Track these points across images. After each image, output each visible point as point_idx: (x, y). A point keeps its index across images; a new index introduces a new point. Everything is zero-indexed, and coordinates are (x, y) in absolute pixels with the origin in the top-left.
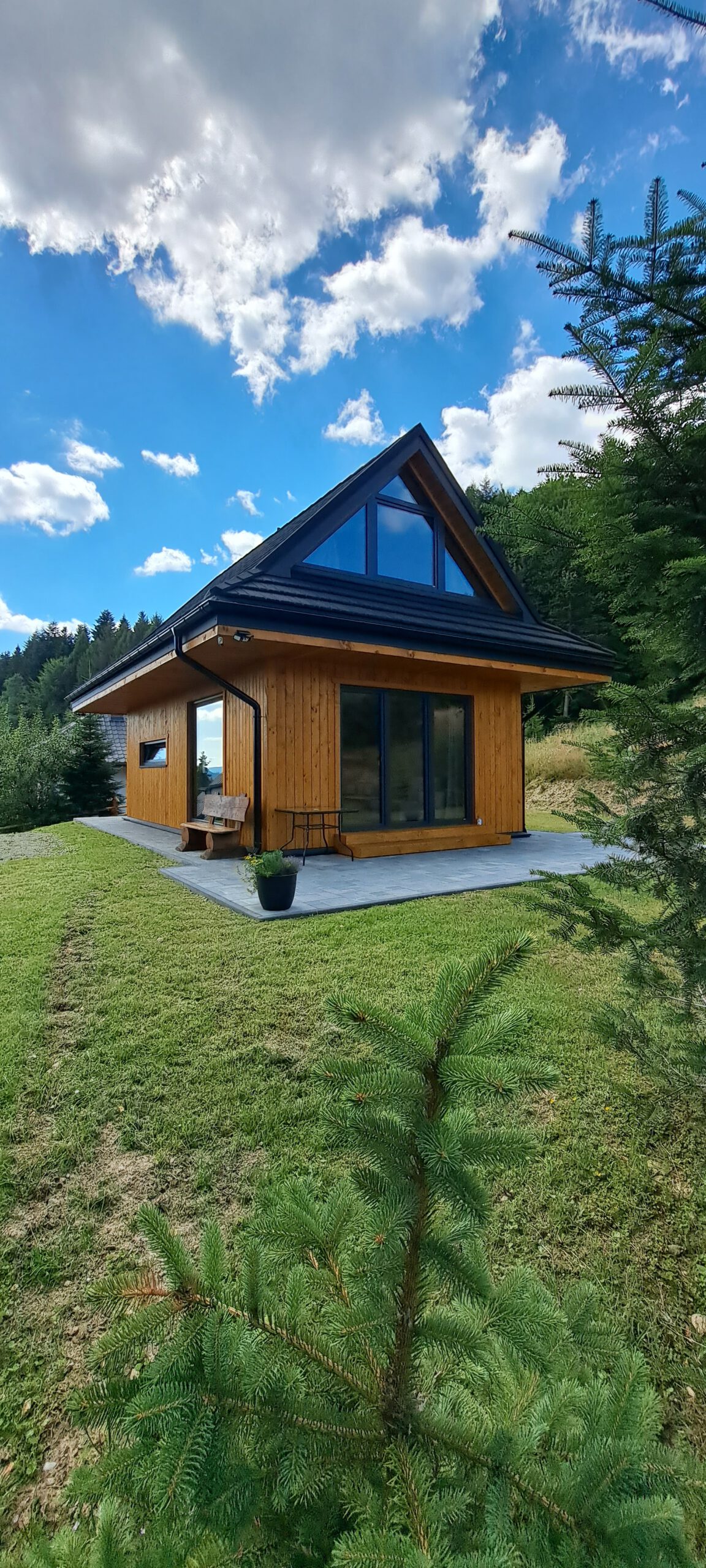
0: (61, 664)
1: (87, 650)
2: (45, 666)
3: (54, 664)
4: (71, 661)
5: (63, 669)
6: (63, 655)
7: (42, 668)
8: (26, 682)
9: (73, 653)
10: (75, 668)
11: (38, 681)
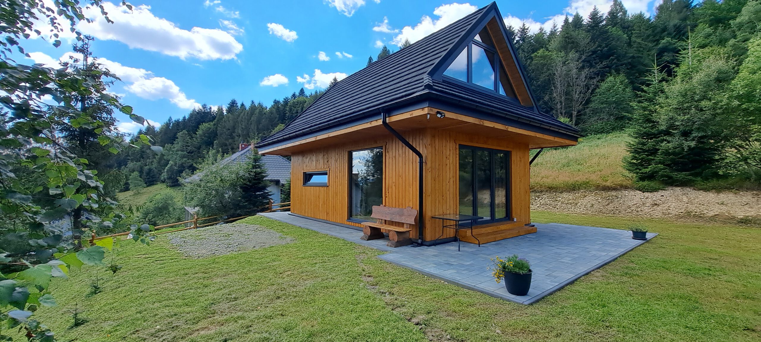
0: (209, 126)
1: (223, 119)
2: (200, 127)
3: (204, 126)
4: (214, 125)
5: (210, 128)
6: (210, 121)
7: (198, 128)
8: (189, 135)
9: (216, 120)
10: (217, 128)
11: (196, 134)
